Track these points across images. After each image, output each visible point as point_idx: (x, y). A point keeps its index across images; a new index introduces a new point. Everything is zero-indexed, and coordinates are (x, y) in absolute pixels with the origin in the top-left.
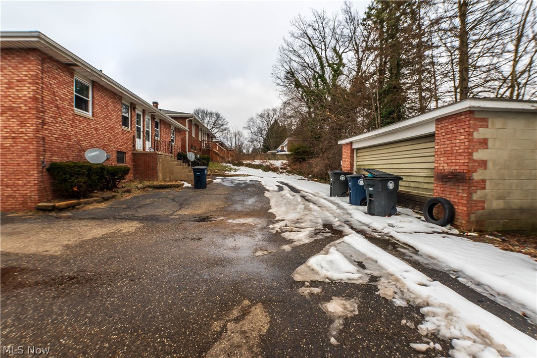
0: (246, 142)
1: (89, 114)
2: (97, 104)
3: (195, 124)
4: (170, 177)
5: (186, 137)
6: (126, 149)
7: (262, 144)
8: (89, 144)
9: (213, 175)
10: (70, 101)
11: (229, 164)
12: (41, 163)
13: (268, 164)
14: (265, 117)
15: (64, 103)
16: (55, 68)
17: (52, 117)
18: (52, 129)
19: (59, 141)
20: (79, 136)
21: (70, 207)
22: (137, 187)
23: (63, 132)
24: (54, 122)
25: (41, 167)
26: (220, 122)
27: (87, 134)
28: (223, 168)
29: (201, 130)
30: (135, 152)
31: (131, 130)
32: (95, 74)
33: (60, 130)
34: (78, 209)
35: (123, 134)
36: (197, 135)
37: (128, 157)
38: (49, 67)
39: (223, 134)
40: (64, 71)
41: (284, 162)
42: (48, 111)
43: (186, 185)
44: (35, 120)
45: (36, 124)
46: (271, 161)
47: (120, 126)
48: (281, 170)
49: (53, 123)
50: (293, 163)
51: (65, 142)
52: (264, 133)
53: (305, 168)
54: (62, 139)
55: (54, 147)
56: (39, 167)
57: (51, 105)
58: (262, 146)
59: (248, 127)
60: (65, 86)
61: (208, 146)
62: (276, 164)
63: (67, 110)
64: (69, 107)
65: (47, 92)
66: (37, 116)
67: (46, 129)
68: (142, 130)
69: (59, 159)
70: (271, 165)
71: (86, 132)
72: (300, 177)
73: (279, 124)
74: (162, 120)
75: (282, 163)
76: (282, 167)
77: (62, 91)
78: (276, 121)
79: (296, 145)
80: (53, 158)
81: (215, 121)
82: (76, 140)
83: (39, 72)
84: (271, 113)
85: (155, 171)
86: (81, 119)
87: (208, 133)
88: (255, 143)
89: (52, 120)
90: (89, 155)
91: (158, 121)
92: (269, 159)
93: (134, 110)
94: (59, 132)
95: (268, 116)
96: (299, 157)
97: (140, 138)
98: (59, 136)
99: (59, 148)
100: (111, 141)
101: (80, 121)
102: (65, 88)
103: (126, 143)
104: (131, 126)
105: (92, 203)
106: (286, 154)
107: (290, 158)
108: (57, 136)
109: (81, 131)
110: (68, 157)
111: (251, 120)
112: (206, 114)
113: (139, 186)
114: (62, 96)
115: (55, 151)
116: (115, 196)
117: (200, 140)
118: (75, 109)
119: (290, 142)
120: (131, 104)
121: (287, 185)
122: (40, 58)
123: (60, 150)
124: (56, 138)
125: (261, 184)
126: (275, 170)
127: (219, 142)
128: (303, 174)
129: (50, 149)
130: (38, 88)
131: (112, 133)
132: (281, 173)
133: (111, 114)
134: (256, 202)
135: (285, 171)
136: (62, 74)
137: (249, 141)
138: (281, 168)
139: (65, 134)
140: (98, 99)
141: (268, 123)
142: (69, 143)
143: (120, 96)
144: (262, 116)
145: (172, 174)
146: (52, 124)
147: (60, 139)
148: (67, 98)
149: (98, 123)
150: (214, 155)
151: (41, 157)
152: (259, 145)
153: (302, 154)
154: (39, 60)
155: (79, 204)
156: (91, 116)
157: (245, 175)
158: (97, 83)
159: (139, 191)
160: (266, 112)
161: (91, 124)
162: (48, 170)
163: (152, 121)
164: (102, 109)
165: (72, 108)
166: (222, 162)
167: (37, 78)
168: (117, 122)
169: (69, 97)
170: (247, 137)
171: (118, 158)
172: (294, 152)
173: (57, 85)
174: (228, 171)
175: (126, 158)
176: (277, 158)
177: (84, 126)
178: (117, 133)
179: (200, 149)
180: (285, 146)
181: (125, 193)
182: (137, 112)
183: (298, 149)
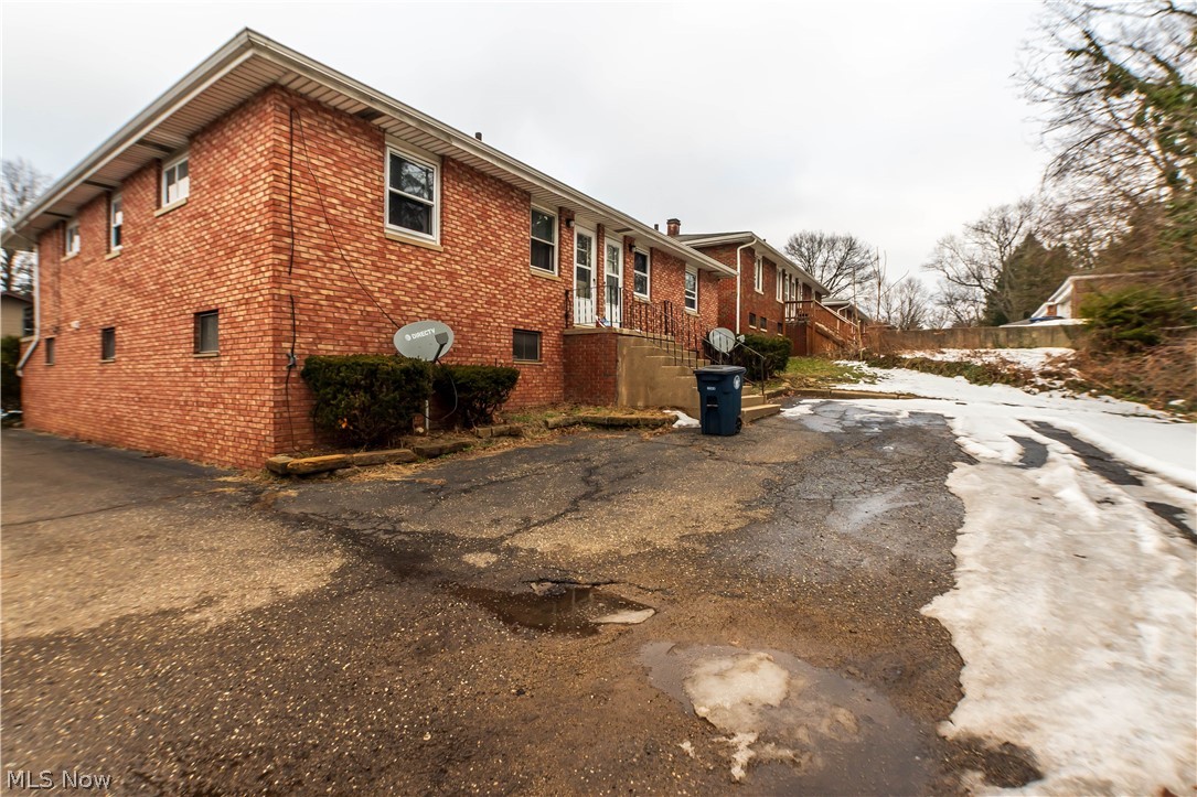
0: (929, 306)
1: (433, 239)
2: (453, 213)
3: (765, 260)
4: (647, 398)
5: (736, 293)
6: (543, 323)
7: (983, 307)
8: (428, 312)
9: (797, 393)
10: (372, 207)
11: (856, 363)
12: (284, 357)
13: (991, 359)
14: (994, 230)
15: (355, 212)
16: (327, 127)
17: (318, 247)
18: (319, 275)
19: (339, 305)
20: (397, 292)
21: (323, 472)
22: (546, 423)
23: (349, 283)
24: (325, 259)
25: (284, 368)
26: (856, 259)
27: (423, 288)
28: (835, 373)
29: (784, 275)
30: (567, 332)
31: (559, 276)
32: (432, 132)
33: (342, 279)
34: (341, 477)
35: (533, 285)
36: (770, 287)
37: (548, 344)
38: (310, 126)
39: (863, 289)
40: (356, 134)
41: (1057, 352)
42: (306, 233)
43: (685, 420)
44: (271, 255)
45: (273, 265)
46: (1003, 353)
47: (526, 265)
48: (1040, 381)
49: (319, 259)
50: (1094, 355)
51: (355, 307)
52: (990, 276)
53: (1152, 374)
54: (349, 300)
55: (324, 320)
56: (278, 369)
57: (315, 218)
58: (981, 314)
59: (938, 265)
60: (357, 170)
61: (801, 315)
62: (1022, 359)
63: (363, 230)
64: (368, 221)
65: (303, 186)
66: (274, 246)
67: (301, 277)
68: (593, 276)
69: (338, 348)
70: (1005, 362)
71: (418, 282)
72: (1131, 406)
73: (1040, 243)
74: (656, 249)
75: (1049, 355)
76: (1049, 368)
77: (348, 184)
78: (1030, 237)
79: (1111, 293)
80: (319, 346)
81: (844, 259)
82: (389, 301)
83: (283, 140)
84: (1014, 216)
85: (610, 379)
86: (404, 250)
87: (806, 281)
88: (961, 306)
89: (319, 253)
90: (408, 337)
91: (646, 253)
92: (997, 345)
93: (568, 226)
94: (339, 283)
95: (1004, 225)
96: (1125, 333)
97: (588, 296)
98: (337, 294)
99: (335, 321)
100: (495, 304)
101: (401, 256)
102: (356, 176)
103: (543, 310)
104: (560, 268)
105: (384, 463)
106: (1065, 328)
107: (1083, 340)
108: (331, 293)
109: (405, 279)
110: (364, 344)
111: (948, 242)
112: (820, 243)
113: (551, 421)
114: (349, 195)
115: (326, 330)
116: (466, 445)
117: (780, 300)
118: (388, 225)
119: (1082, 286)
120: (561, 209)
121: (1066, 437)
122: (285, 106)
123: (341, 327)
124: (328, 298)
125: (950, 429)
126: (1019, 379)
127: (842, 306)
128: (1141, 394)
129: (310, 324)
130: (277, 178)
131: (499, 285)
132: (1043, 388)
133: (499, 237)
134: (890, 516)
135: (1059, 383)
136: (348, 141)
137: (942, 303)
138: (1044, 375)
139: (358, 286)
140: (457, 201)
141: (1002, 246)
142: (369, 309)
143: (525, 192)
144: (981, 229)
145: (652, 389)
146: (318, 264)
147: (340, 299)
148: (363, 199)
149: (457, 258)
150: (818, 338)
151: (285, 345)
152: (973, 311)
153: (1139, 324)
154: (283, 111)
155: (345, 464)
156: (438, 243)
157: (899, 396)
158: (454, 160)
159: (547, 434)
160: (995, 216)
161: (434, 262)
162: (304, 375)
163: (625, 253)
164: (470, 225)
165: (380, 224)
166: (838, 358)
167: (277, 155)
168: (516, 258)
169: (370, 196)
170: (936, 291)
171: (515, 346)
172: (1104, 316)
173: (334, 169)
174: (848, 380)
175: (541, 347)
176: (1026, 342)
177: (412, 267)
178: (514, 284)
179: (780, 325)
180: (1062, 303)
181: (502, 439)
182: (577, 230)
183: (1119, 305)
